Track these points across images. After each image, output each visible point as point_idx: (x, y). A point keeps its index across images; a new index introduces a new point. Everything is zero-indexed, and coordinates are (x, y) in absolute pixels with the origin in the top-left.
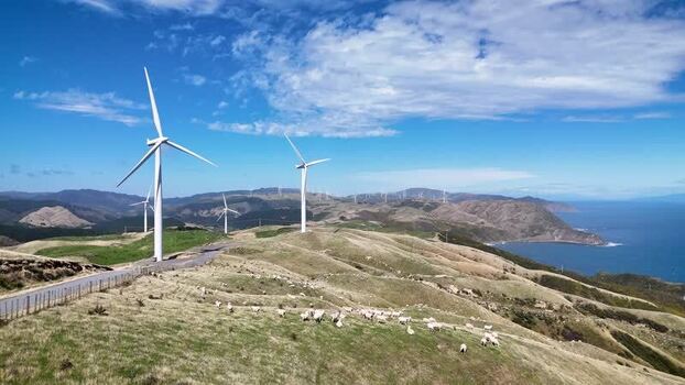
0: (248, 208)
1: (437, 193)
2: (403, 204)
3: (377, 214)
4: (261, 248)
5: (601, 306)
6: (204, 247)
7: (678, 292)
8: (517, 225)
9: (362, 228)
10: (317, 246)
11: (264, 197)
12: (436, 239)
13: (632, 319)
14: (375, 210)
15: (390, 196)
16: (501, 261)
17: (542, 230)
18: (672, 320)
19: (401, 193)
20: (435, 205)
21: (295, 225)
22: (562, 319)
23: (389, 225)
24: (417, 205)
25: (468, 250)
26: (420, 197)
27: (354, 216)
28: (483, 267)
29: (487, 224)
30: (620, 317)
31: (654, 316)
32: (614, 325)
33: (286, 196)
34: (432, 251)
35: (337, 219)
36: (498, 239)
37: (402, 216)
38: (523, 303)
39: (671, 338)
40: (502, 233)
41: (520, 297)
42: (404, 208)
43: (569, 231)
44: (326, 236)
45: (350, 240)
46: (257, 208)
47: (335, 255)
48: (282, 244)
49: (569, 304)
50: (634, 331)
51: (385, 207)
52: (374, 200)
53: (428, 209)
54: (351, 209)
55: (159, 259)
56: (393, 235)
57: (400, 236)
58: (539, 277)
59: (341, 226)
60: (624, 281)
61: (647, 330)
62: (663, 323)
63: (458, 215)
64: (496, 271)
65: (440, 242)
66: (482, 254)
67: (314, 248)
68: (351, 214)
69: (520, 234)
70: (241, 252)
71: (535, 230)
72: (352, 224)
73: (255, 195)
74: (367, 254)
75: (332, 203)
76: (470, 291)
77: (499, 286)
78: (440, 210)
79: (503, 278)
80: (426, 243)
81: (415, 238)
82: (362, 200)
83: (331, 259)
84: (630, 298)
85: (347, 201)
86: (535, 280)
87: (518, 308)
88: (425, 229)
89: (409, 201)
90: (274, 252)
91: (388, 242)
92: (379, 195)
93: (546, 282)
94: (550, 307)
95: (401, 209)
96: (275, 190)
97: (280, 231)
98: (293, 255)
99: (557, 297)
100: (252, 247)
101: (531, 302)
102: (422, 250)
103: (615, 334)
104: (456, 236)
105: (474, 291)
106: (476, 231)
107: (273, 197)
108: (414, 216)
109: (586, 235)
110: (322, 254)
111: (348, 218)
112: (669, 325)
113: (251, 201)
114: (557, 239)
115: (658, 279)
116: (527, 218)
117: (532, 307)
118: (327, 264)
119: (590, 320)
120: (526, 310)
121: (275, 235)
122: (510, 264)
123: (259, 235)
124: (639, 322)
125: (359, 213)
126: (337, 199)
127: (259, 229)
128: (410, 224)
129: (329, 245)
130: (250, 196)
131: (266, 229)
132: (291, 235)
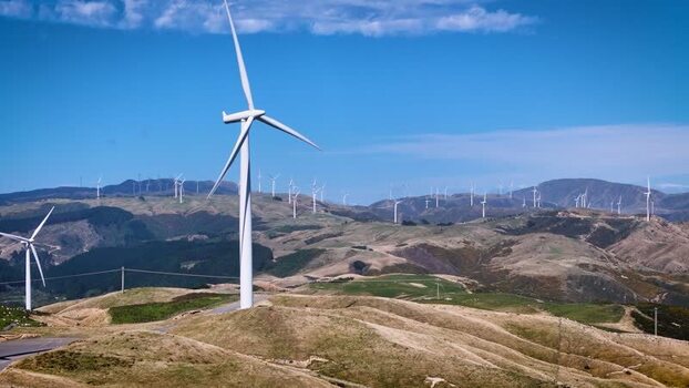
0: (88, 237)
1: (630, 193)
2: (532, 226)
4: (124, 354)
9: (414, 294)
10: (284, 347)
11: (134, 206)
12: (625, 324)
14: (452, 242)
15: (496, 202)
19: (527, 192)
20: (624, 228)
21: (222, 288)
23: (494, 288)
24: (572, 228)
26: (581, 206)
27: (393, 260)
33: (196, 205)
34: (615, 358)
35: (341, 269)
37: (531, 260)
42: (536, 237)
44: (312, 318)
45: (381, 330)
46: (115, 238)
48: (184, 340)
51: (479, 235)
52: (452, 213)
53: (603, 239)
54: (382, 239)
56: (502, 314)
57: (524, 318)
59: (355, 288)
63: (684, 254)
65: (639, 335)
67: (276, 355)
68: (382, 254)
72: (384, 286)
73: (112, 202)
74: (432, 369)
75: (329, 224)
78: (637, 241)
80: (598, 335)
81: (567, 323)
82: (415, 213)
85: (371, 216)
89: (550, 216)
90: (162, 365)
91: (491, 336)
92: (463, 198)
95: (528, 241)
96: (163, 187)
97: (179, 305)
98: (216, 373)
100: (97, 351)
107: (159, 207)
108: (561, 260)
111: (375, 264)
113: (99, 217)
121: (164, 316)
123: (119, 315)
125: (410, 253)
126: (342, 213)
127: (120, 297)
128: (553, 280)
129: (322, 345)
130: (93, 203)
131: (139, 296)
132: (209, 315)
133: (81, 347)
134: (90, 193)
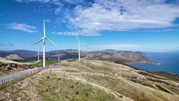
0: (64, 55)
1: (114, 50)
2: (105, 54)
3: (98, 56)
4: (69, 64)
5: (153, 79)
6: (55, 64)
7: (174, 76)
8: (134, 59)
9: (94, 60)
10: (83, 64)
11: (68, 52)
12: (113, 62)
13: (161, 82)
14: (97, 55)
15: (101, 51)
16: (129, 68)
17: (141, 60)
18: (171, 82)
19: (104, 50)
20: (113, 54)
21: (77, 59)
22: (143, 82)
23: (101, 59)
24: (108, 54)
25: (121, 65)
26: (109, 52)
27: (92, 57)
28: (124, 69)
29: (126, 59)
30: (158, 81)
31: (166, 81)
32: (156, 83)
33: (74, 52)
34: (112, 65)
35: (87, 57)
36: (129, 63)
37: (104, 57)
38: (134, 78)
39: (170, 86)
40: (130, 61)
41: (133, 76)
42: (105, 55)
43: (148, 60)
44: (85, 61)
45: (91, 62)
46: (67, 54)
47: (88, 66)
48: (74, 63)
49: (145, 78)
50: (161, 85)
51: (100, 54)
52: (97, 52)
53: (111, 55)
54: (91, 55)
55: (44, 67)
56: (102, 61)
57: (104, 62)
58: (139, 72)
59: (88, 59)
60: (161, 73)
61: (165, 85)
62: (168, 83)
63: (119, 56)
64: (128, 70)
66: (125, 66)
68: (91, 56)
69: (135, 61)
70: (64, 65)
71: (139, 60)
72: (91, 59)
73: (66, 51)
74: (95, 66)
75: (86, 53)
76: (121, 75)
77: (128, 74)
78: (114, 55)
79: (130, 72)
80: (110, 63)
81: (108, 62)
82: (94, 52)
83: (87, 67)
84: (162, 77)
85: (90, 53)
86: (138, 73)
87: (132, 79)
88: (110, 60)
89: (106, 53)
90: (72, 65)
91: (101, 63)
92: (98, 51)
93: (141, 73)
94: (140, 79)
95: (104, 55)
96: (71, 50)
97: (73, 60)
98: (77, 66)
99: (143, 77)
100: (67, 64)
101: (136, 78)
102: (109, 65)
103: (156, 85)
104: (118, 62)
105: (122, 75)
106: (123, 60)
107: (71, 52)
108: (107, 57)
109: (152, 61)
110: (84, 66)
111: (90, 57)
112: (170, 83)
113: (65, 53)
114: (144, 63)
115: (170, 73)
116: (137, 57)
117: (136, 79)
118: (85, 68)
119: (150, 82)
120: (134, 79)
122: (132, 69)
123: (68, 61)
124: (163, 82)
125: (93, 56)
126: (87, 52)
127: (68, 60)
128: (107, 58)
129: (86, 64)
130: (65, 51)
131: (70, 60)
132: (76, 61)
133: (65, 64)
134: (64, 50)
